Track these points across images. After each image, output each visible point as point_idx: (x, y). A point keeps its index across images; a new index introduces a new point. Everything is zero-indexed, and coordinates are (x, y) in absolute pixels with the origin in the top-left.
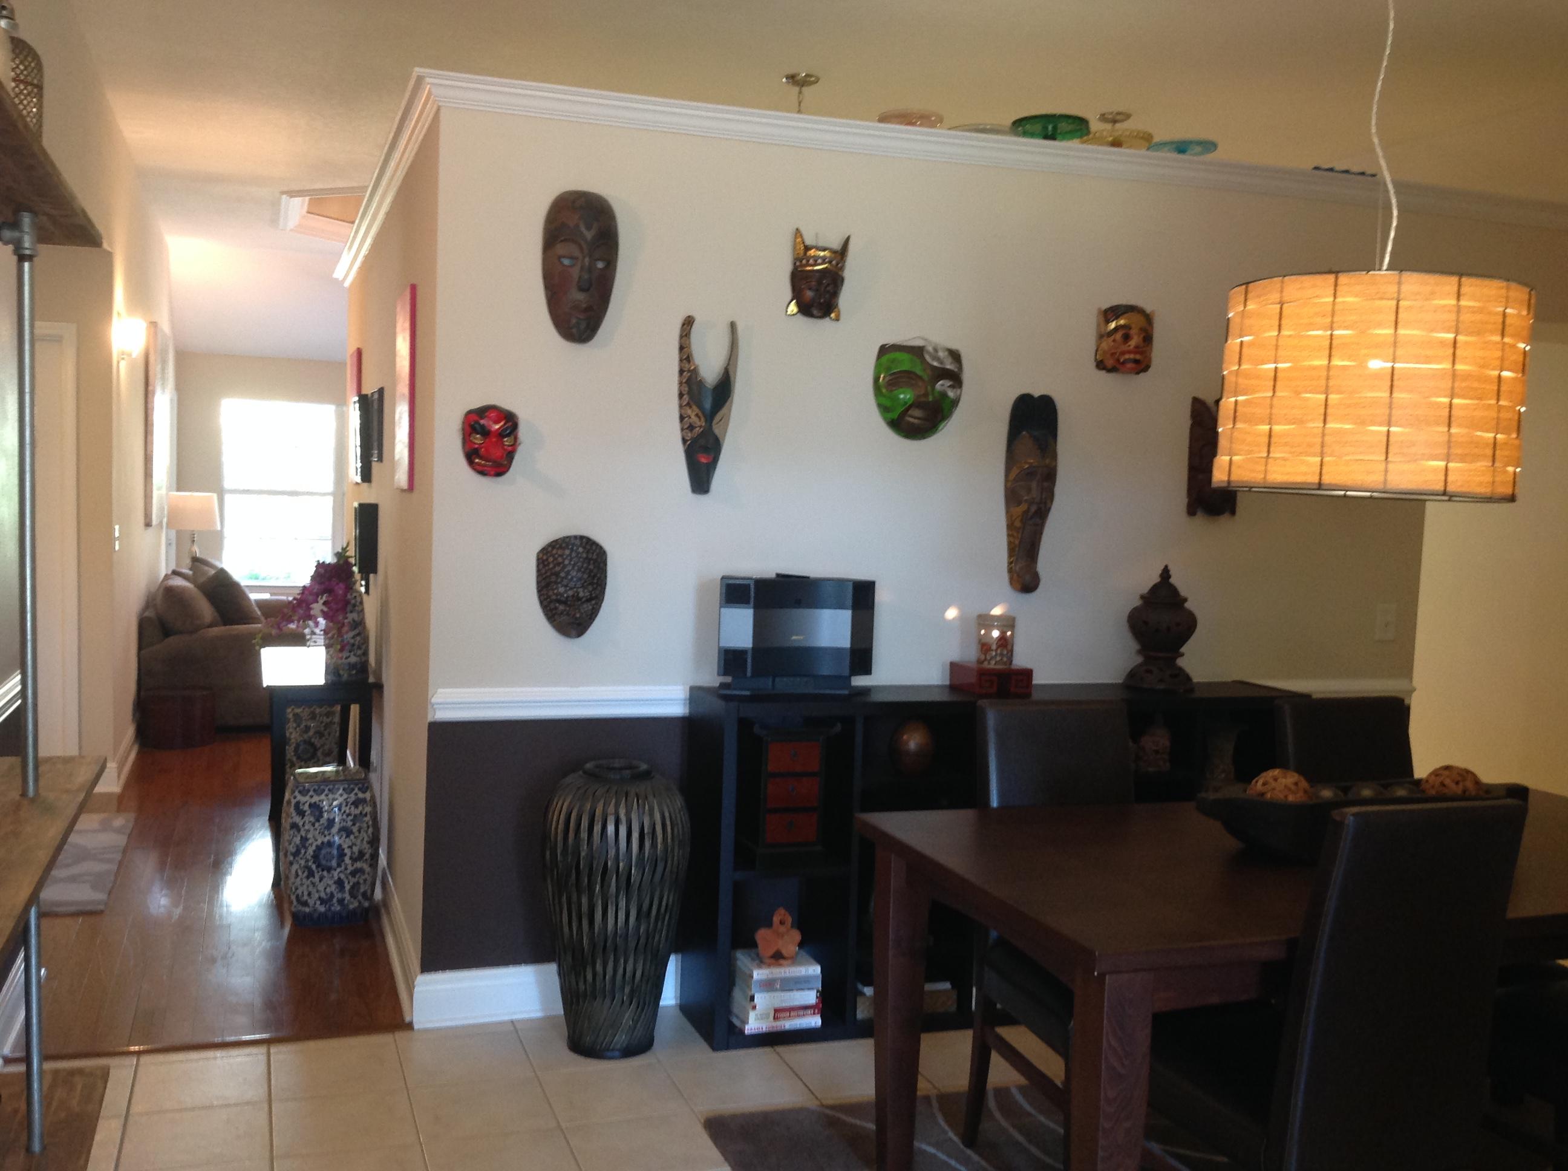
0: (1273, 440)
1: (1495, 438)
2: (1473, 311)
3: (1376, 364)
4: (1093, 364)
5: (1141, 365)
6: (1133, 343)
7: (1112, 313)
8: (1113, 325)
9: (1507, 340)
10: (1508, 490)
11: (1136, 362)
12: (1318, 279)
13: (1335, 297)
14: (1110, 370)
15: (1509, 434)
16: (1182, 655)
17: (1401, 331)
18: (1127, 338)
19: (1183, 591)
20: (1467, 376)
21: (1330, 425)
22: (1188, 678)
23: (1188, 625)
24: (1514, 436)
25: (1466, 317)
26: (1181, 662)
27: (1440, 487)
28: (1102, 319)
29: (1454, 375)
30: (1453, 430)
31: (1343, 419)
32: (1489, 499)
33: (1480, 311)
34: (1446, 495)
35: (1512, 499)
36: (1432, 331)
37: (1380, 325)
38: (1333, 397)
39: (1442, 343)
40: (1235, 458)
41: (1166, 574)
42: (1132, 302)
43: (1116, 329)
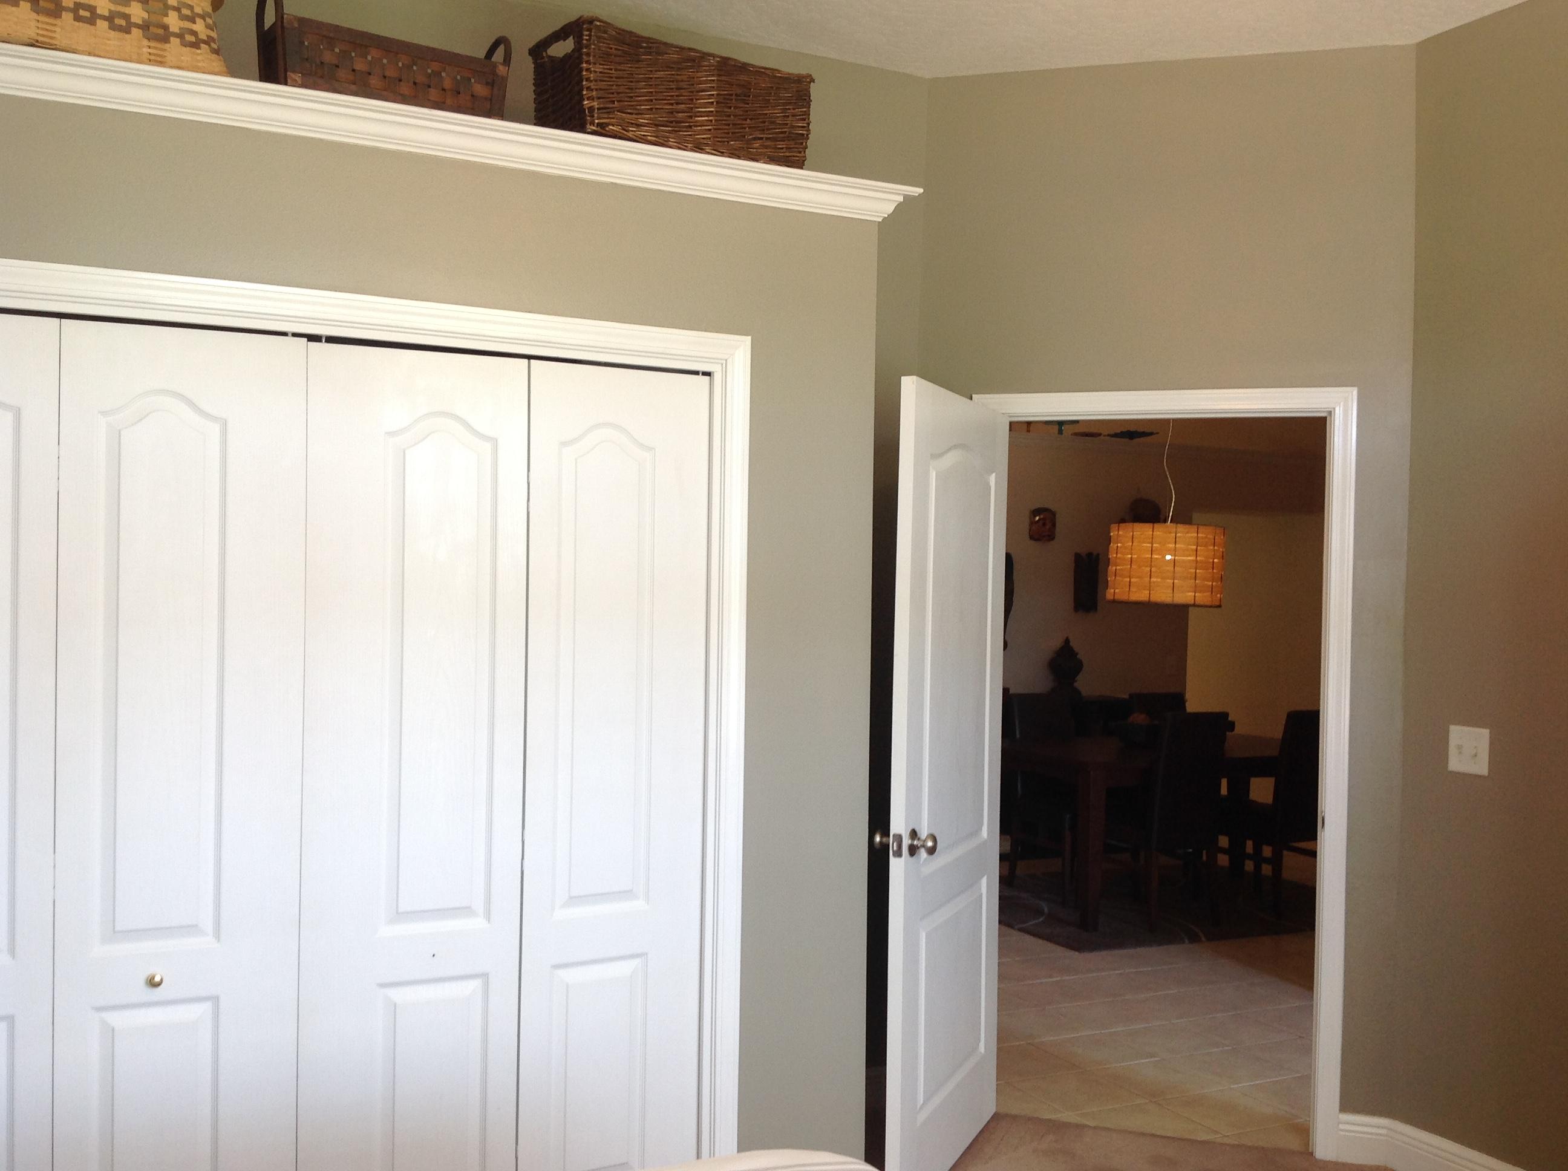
0: (1131, 584)
1: (1212, 585)
2: (1202, 538)
3: (1168, 557)
4: (1028, 536)
5: (1051, 537)
6: (1048, 527)
7: (1036, 512)
8: (1037, 518)
9: (1216, 548)
10: (1218, 603)
11: (1049, 536)
12: (1147, 525)
13: (1153, 532)
14: (1036, 540)
15: (1217, 582)
16: (1076, 681)
17: (1177, 546)
18: (1044, 524)
19: (1076, 649)
20: (1201, 562)
21: (1152, 579)
22: (1080, 693)
23: (1078, 667)
24: (1219, 583)
25: (1200, 541)
26: (1076, 684)
27: (1192, 602)
28: (1032, 517)
29: (1197, 561)
30: (1197, 581)
31: (1157, 577)
32: (1211, 607)
33: (1206, 537)
34: (1194, 605)
35: (1220, 606)
36: (1188, 545)
37: (1169, 543)
38: (1153, 569)
39: (1192, 550)
40: (1117, 591)
41: (1067, 641)
42: (1046, 506)
43: (1039, 520)
